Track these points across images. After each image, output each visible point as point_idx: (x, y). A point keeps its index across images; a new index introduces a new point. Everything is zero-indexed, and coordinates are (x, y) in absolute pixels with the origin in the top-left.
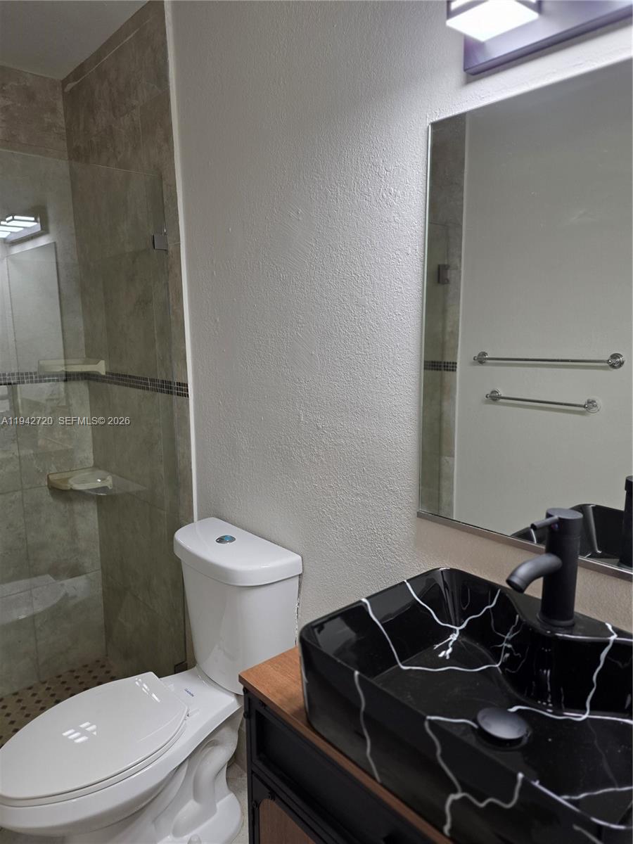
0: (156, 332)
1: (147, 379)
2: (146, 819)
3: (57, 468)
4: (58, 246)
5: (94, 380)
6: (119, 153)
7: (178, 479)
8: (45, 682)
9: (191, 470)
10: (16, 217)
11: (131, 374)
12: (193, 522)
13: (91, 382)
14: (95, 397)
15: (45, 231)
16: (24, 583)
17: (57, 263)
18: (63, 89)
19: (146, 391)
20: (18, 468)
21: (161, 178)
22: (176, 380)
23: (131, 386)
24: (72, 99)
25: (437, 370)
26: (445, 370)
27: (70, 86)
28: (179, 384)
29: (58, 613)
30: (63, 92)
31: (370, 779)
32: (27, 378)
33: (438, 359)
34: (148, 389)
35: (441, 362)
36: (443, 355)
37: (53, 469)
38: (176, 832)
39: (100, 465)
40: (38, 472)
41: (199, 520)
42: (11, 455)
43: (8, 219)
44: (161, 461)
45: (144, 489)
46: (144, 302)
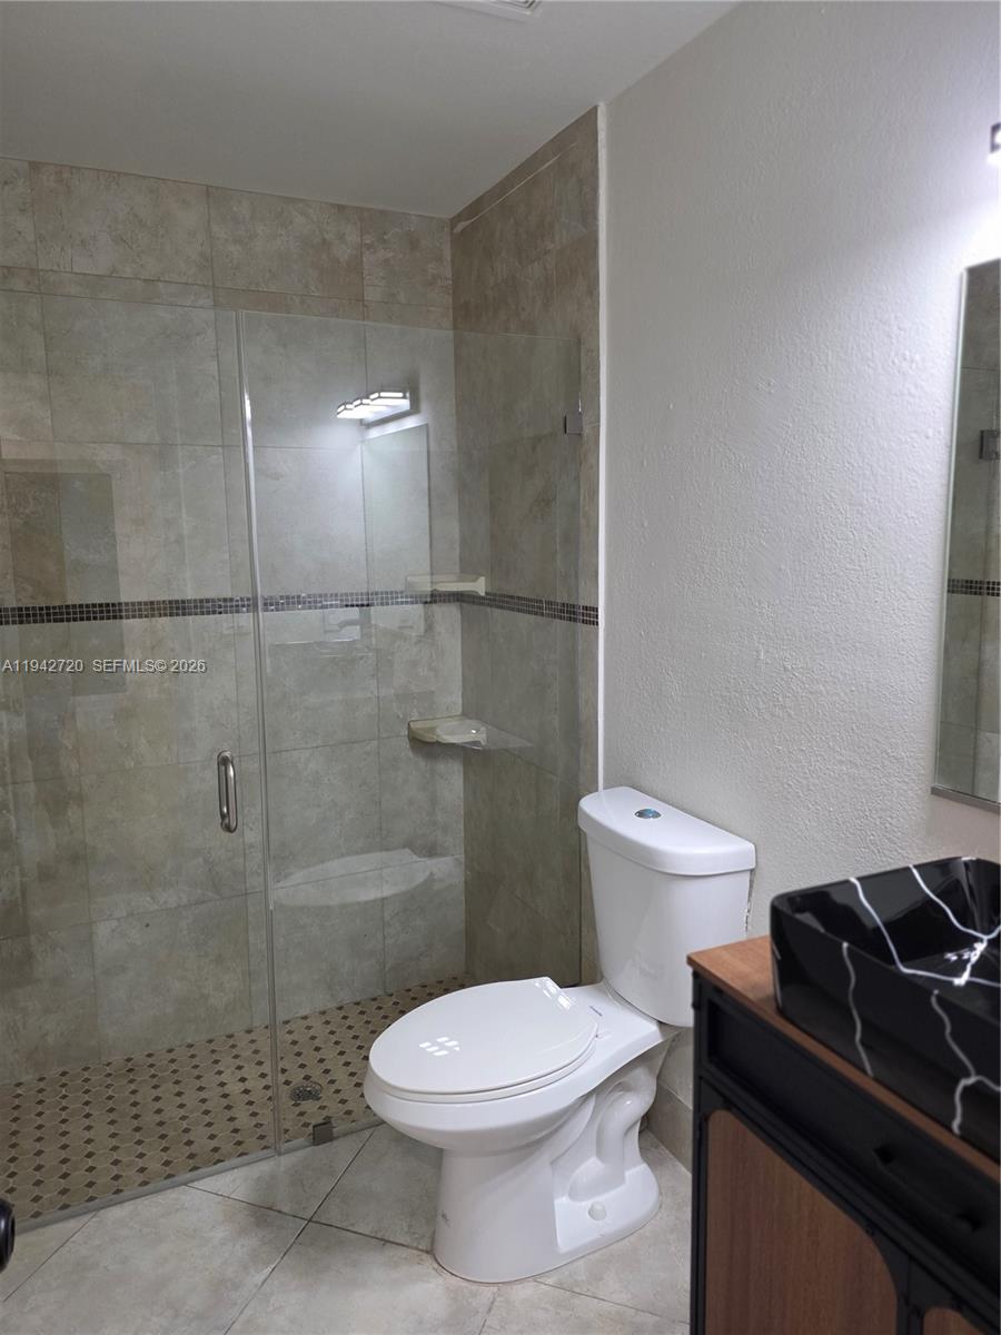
0: (558, 540)
1: (541, 601)
2: (543, 1158)
3: (419, 713)
4: (431, 430)
5: (469, 602)
6: (523, 309)
7: (577, 732)
8: (391, 995)
9: (597, 722)
10: (383, 394)
11: (520, 595)
12: (597, 790)
13: (464, 605)
14: (468, 624)
15: (415, 409)
16: (375, 857)
17: (428, 452)
18: (452, 229)
19: (540, 618)
20: (376, 711)
21: (579, 342)
22: (582, 603)
23: (519, 611)
24: (462, 242)
25: (975, 593)
26: (988, 594)
27: (460, 227)
28: (586, 608)
29: (415, 901)
30: (452, 234)
31: (858, 1073)
32: (392, 598)
33: (978, 578)
34: (542, 614)
35: (981, 582)
36: (985, 572)
37: (415, 716)
38: (573, 1195)
39: (471, 712)
40: (398, 717)
41: (605, 788)
42: (369, 695)
43: (372, 397)
44: (556, 709)
45: (529, 745)
46: (545, 501)
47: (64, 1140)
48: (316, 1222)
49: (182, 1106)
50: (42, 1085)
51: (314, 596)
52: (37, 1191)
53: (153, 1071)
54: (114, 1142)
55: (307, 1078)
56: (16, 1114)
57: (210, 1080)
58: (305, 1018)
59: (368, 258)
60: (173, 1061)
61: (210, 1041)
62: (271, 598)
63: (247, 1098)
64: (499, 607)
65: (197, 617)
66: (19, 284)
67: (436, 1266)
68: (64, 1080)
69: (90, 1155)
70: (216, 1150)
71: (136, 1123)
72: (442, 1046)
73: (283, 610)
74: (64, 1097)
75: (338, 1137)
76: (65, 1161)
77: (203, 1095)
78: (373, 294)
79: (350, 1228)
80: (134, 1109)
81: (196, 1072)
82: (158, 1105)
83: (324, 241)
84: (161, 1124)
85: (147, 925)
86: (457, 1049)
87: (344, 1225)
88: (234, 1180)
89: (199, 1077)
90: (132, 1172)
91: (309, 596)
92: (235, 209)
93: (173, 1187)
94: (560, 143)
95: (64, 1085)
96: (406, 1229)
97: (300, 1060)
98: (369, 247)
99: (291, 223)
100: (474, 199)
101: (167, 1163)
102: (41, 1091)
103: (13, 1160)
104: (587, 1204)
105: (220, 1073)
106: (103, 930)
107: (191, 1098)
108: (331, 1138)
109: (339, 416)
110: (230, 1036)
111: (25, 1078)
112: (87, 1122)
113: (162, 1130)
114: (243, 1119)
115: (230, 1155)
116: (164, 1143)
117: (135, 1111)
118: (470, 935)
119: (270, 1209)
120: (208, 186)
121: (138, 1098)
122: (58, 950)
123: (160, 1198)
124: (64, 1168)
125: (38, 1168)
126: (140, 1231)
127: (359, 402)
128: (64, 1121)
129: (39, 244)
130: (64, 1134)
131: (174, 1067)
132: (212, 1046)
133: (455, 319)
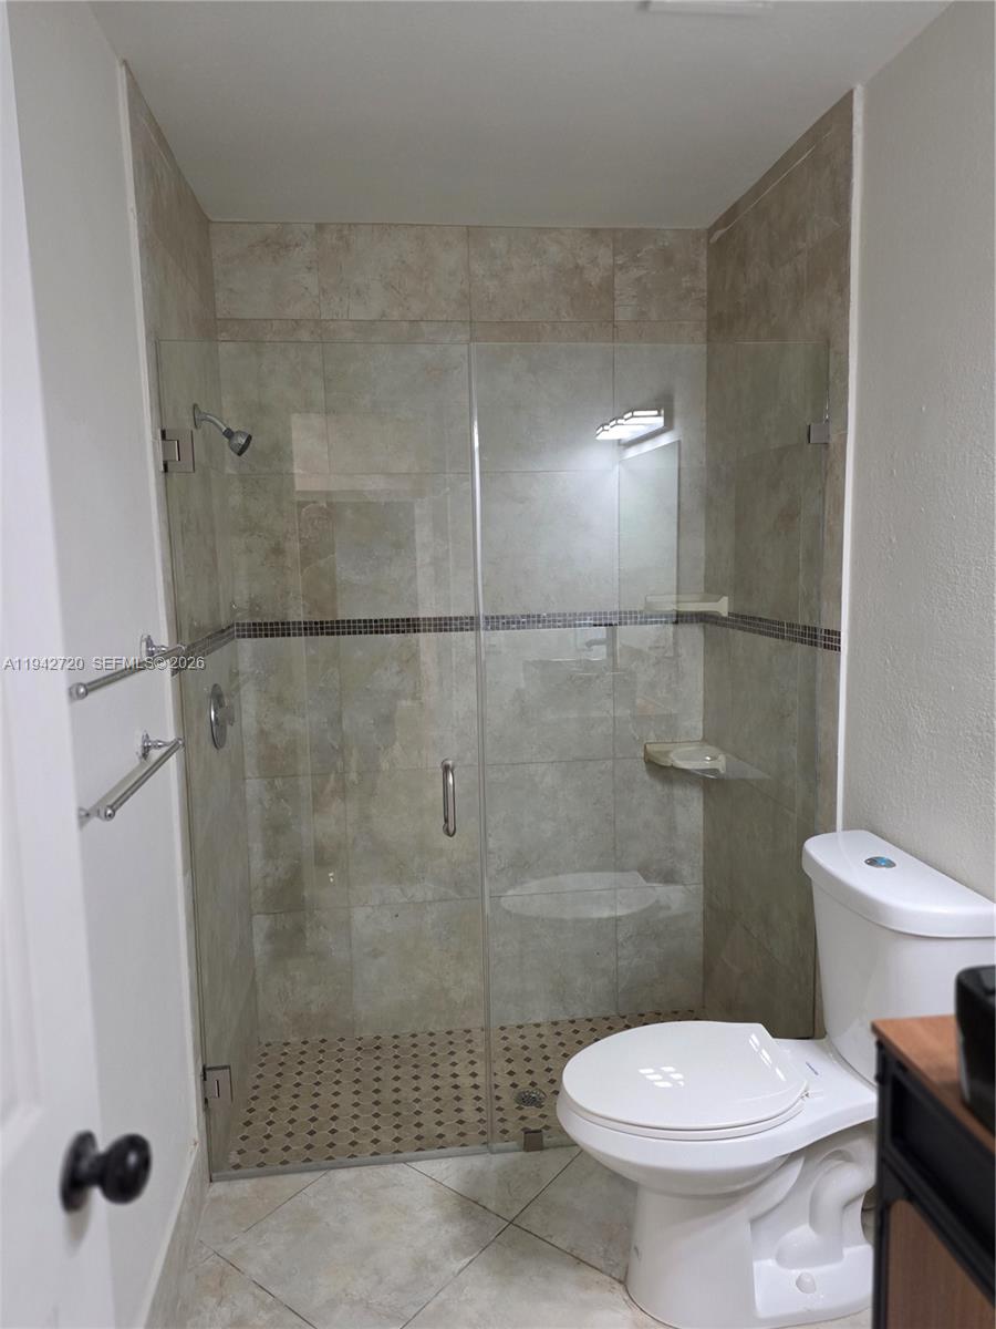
0: (801, 558)
1: (782, 624)
2: (741, 1214)
3: (657, 736)
4: (683, 445)
5: (712, 623)
6: (774, 315)
7: (815, 766)
8: (624, 1017)
9: (836, 757)
10: (636, 413)
11: (762, 616)
12: (834, 830)
13: (708, 626)
14: (711, 646)
15: (668, 426)
16: (608, 878)
17: (679, 469)
18: (709, 239)
19: (781, 641)
20: (611, 731)
21: (828, 343)
22: (824, 626)
23: (761, 633)
24: (719, 252)
27: (717, 235)
28: (828, 632)
29: (649, 927)
30: (709, 243)
34: (783, 637)
37: (652, 736)
38: (780, 1259)
39: (711, 738)
40: (634, 738)
41: (844, 829)
42: (605, 714)
43: (626, 416)
44: (795, 741)
45: (768, 777)
46: (789, 515)
47: (315, 1101)
48: (516, 1225)
49: (417, 1089)
50: (304, 1048)
51: (554, 615)
52: (288, 1141)
53: (396, 1052)
54: (356, 1111)
55: (533, 1084)
56: (281, 1069)
57: (445, 1069)
58: (537, 1025)
59: (620, 279)
60: (414, 1046)
61: (449, 1033)
62: (513, 616)
63: (475, 1093)
64: (740, 629)
65: (446, 633)
66: (304, 335)
67: (627, 1298)
68: (323, 1046)
69: (334, 1119)
70: (441, 1136)
71: (376, 1097)
72: (666, 1077)
73: (524, 628)
74: (321, 1062)
75: (547, 1148)
76: (313, 1120)
77: (437, 1082)
78: (624, 314)
79: (547, 1239)
80: (376, 1084)
81: (433, 1060)
82: (397, 1084)
83: (577, 267)
84: (397, 1102)
85: (397, 916)
86: (682, 1083)
87: (543, 1235)
88: (447, 1168)
89: (435, 1065)
90: (366, 1141)
91: (549, 615)
92: (492, 245)
93: (395, 1162)
94: (815, 135)
95: (322, 1051)
96: (602, 1254)
97: (529, 1066)
98: (621, 267)
99: (545, 252)
100: (731, 204)
101: (397, 1140)
102: (303, 1053)
103: (273, 1110)
104: (796, 1272)
105: (454, 1064)
106: (359, 915)
107: (426, 1083)
108: (541, 1148)
109: (598, 438)
110: (468, 1031)
111: (292, 1039)
112: (336, 1088)
113: (396, 1108)
114: (470, 1114)
115: (453, 1144)
116: (397, 1121)
117: (376, 1086)
118: (707, 968)
119: (476, 1202)
120: (467, 226)
121: (380, 1074)
122: (322, 928)
123: (381, 1170)
124: (312, 1126)
125: (292, 1121)
126: (361, 1196)
127: (614, 422)
128: (318, 1084)
129: (322, 297)
130: (316, 1095)
131: (415, 1051)
132: (450, 1038)
133: (708, 332)
